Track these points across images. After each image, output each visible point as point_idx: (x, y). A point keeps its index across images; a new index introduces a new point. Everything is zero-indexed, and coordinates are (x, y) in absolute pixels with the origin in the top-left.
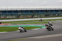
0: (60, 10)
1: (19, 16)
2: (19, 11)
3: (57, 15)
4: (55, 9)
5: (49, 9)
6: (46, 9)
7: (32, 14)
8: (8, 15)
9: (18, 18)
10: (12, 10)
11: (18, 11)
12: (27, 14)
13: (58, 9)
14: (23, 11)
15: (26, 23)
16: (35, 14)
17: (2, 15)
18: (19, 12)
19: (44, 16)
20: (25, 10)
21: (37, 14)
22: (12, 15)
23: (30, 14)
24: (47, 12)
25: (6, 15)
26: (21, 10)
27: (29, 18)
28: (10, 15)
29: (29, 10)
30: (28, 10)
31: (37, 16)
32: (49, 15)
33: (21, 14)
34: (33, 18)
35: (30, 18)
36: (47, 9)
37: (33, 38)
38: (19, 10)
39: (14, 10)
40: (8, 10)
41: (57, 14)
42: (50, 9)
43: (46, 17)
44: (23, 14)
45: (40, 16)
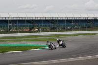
0: (74, 20)
1: (10, 30)
3: (69, 27)
4: (66, 19)
5: (57, 19)
6: (52, 19)
7: (30, 26)
9: (8, 32)
13: (71, 19)
14: (16, 20)
16: (35, 26)
18: (10, 23)
19: (49, 28)
20: (18, 19)
21: (38, 26)
23: (27, 26)
24: (53, 23)
26: (13, 19)
27: (25, 32)
29: (25, 20)
30: (23, 19)
31: (38, 29)
32: (56, 28)
33: (13, 26)
35: (27, 32)
36: (54, 19)
38: (10, 19)
39: (1, 19)
42: (59, 19)
43: (53, 30)
44: (16, 26)
45: (43, 29)
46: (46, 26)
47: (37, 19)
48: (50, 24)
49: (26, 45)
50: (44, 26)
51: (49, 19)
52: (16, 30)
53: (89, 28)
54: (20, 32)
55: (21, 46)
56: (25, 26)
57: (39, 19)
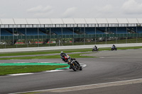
0: (108, 28)
2: (15, 29)
3: (101, 39)
4: (97, 26)
5: (83, 26)
6: (76, 26)
7: (44, 37)
9: (12, 46)
11: (12, 29)
12: (32, 37)
13: (103, 26)
14: (24, 29)
15: (31, 58)
16: (52, 37)
18: (15, 33)
19: (71, 40)
20: (27, 26)
21: (56, 37)
23: (40, 37)
24: (78, 32)
26: (19, 27)
27: (37, 46)
29: (37, 28)
30: (35, 26)
31: (57, 41)
33: (19, 37)
34: (48, 46)
35: (40, 46)
36: (79, 26)
38: (15, 27)
39: (3, 27)
41: (101, 36)
42: (86, 26)
43: (77, 43)
44: (24, 37)
45: (64, 41)
46: (68, 37)
47: (54, 26)
48: (74, 34)
49: (39, 64)
50: (64, 37)
51: (72, 26)
52: (24, 42)
53: (130, 40)
54: (30, 46)
55: (32, 66)
56: (37, 37)
57: (57, 26)
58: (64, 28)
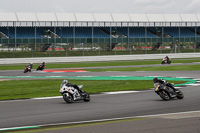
1: (113, 47)
2: (113, 28)
7: (154, 40)
8: (78, 41)
9: (109, 51)
10: (90, 25)
11: (108, 28)
12: (137, 40)
14: (126, 28)
15: (134, 70)
16: (166, 40)
17: (58, 41)
18: (114, 34)
19: (192, 45)
20: (131, 25)
21: (171, 40)
22: (90, 41)
23: (149, 40)
25: (71, 41)
26: (119, 25)
27: (144, 52)
28: (83, 40)
29: (143, 28)
30: (141, 25)
31: (172, 46)
33: (119, 40)
34: (159, 52)
35: (149, 52)
37: (155, 119)
38: (114, 25)
39: (96, 25)
40: (79, 25)
44: (126, 40)
45: (182, 45)
46: (187, 40)
47: (168, 25)
48: (196, 36)
50: (182, 40)
51: (194, 25)
52: (126, 47)
54: (134, 52)
56: (143, 40)
57: (173, 25)
58: (182, 28)
